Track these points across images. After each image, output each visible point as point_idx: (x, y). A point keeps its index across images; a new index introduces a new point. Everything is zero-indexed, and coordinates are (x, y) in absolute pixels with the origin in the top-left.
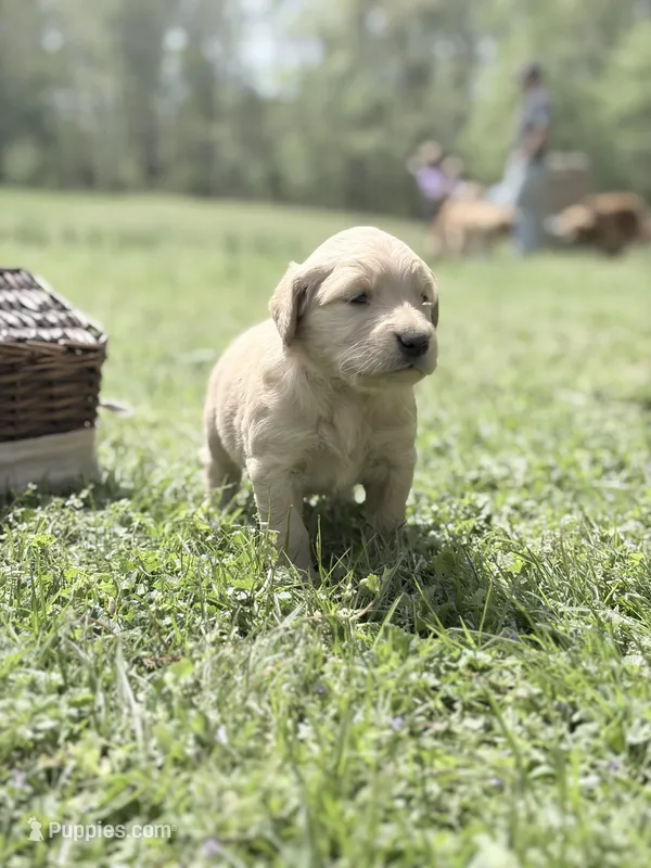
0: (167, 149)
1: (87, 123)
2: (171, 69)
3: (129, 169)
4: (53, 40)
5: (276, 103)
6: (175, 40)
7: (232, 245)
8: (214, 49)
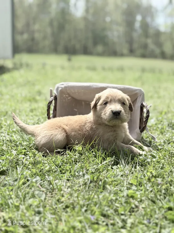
0: (135, 46)
1: (116, 40)
2: (137, 25)
3: (125, 51)
4: (108, 19)
5: (165, 33)
6: (139, 18)
7: (143, 70)
8: (149, 20)
